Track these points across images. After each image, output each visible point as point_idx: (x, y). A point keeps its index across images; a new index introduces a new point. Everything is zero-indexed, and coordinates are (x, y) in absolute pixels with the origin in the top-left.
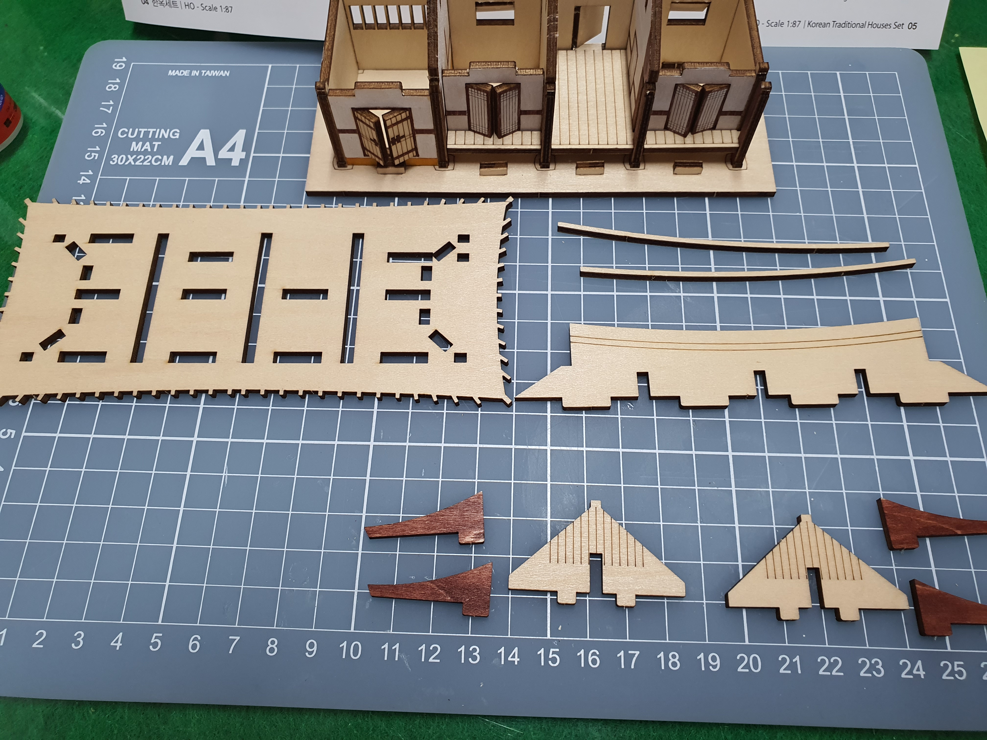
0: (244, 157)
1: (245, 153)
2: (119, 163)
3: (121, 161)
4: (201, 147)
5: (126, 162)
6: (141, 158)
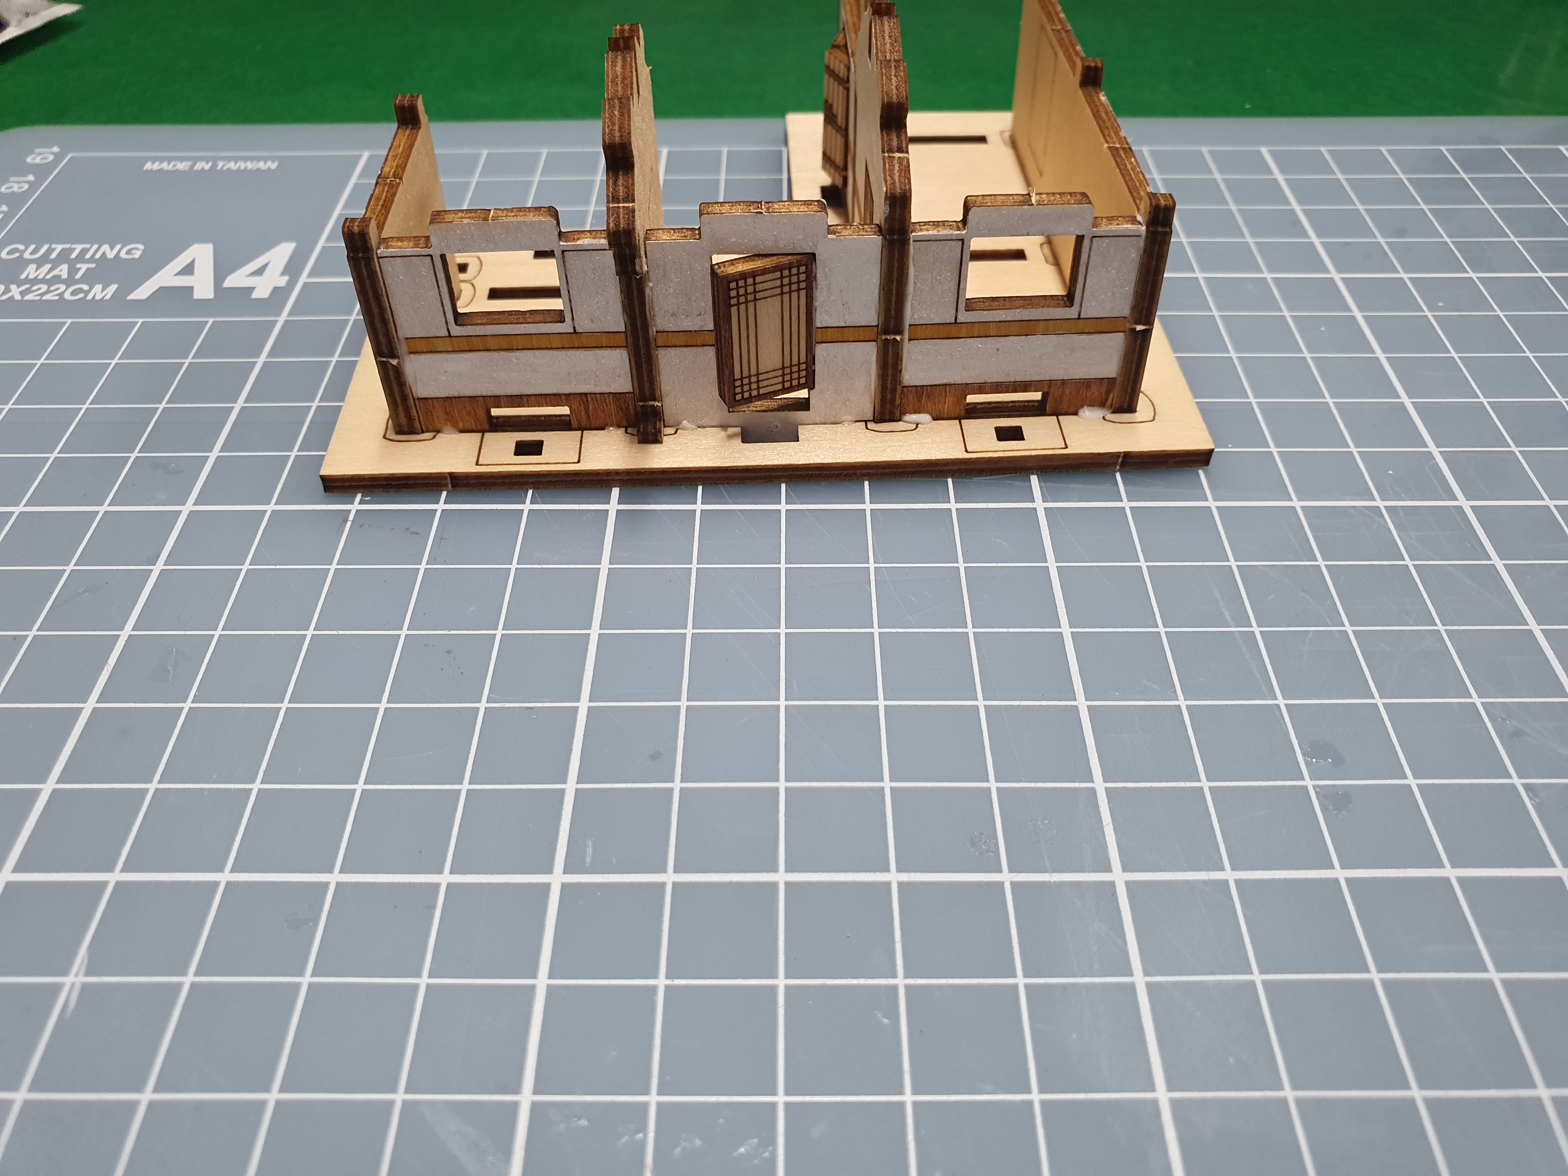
0: (283, 284)
1: (286, 278)
4: (188, 270)
6: (39, 289)
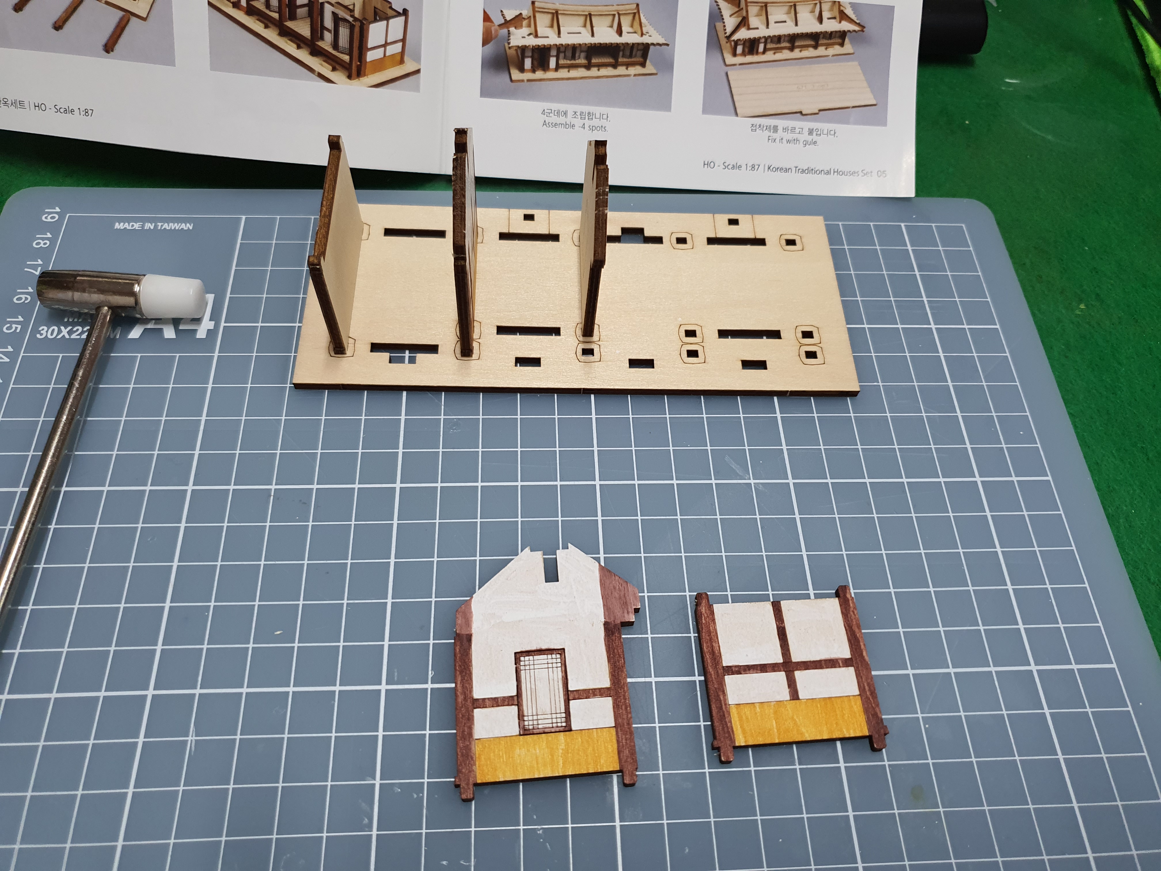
0: (212, 328)
1: (213, 322)
2: (49, 336)
3: (52, 334)
5: (58, 334)
6: (78, 330)
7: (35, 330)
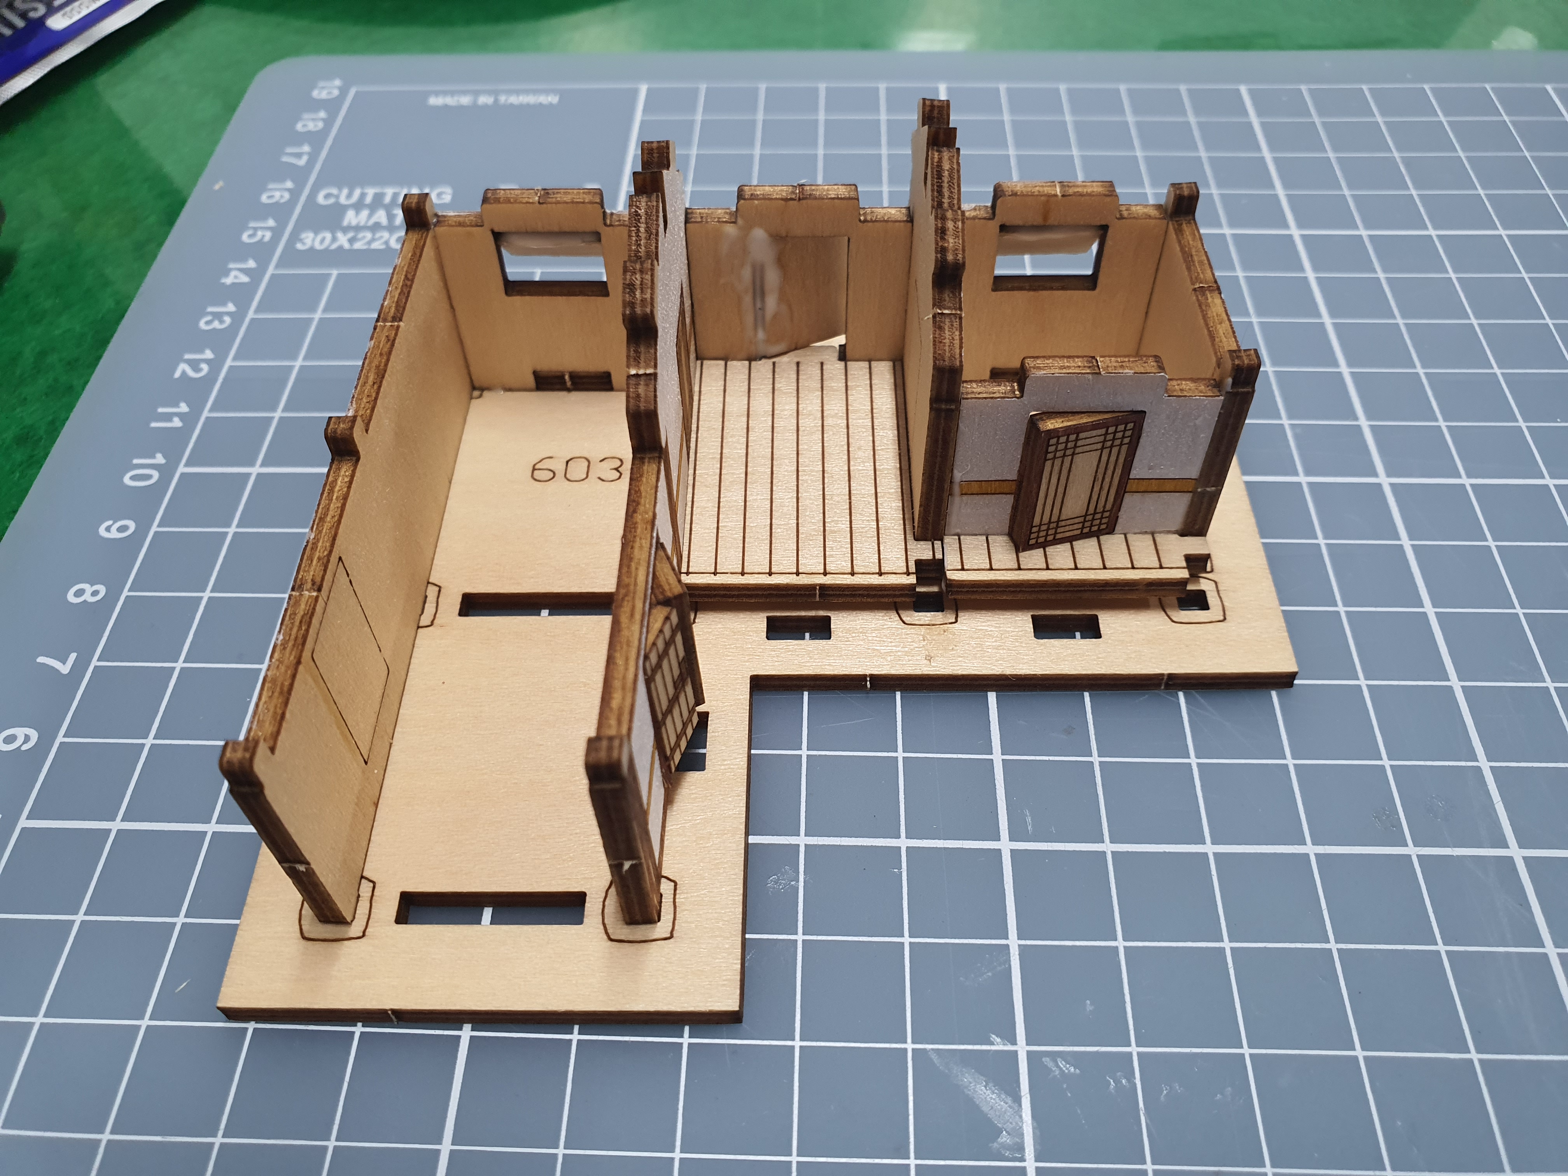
2: (317, 246)
3: (321, 243)
5: (331, 244)
6: (364, 237)
7: (295, 237)
